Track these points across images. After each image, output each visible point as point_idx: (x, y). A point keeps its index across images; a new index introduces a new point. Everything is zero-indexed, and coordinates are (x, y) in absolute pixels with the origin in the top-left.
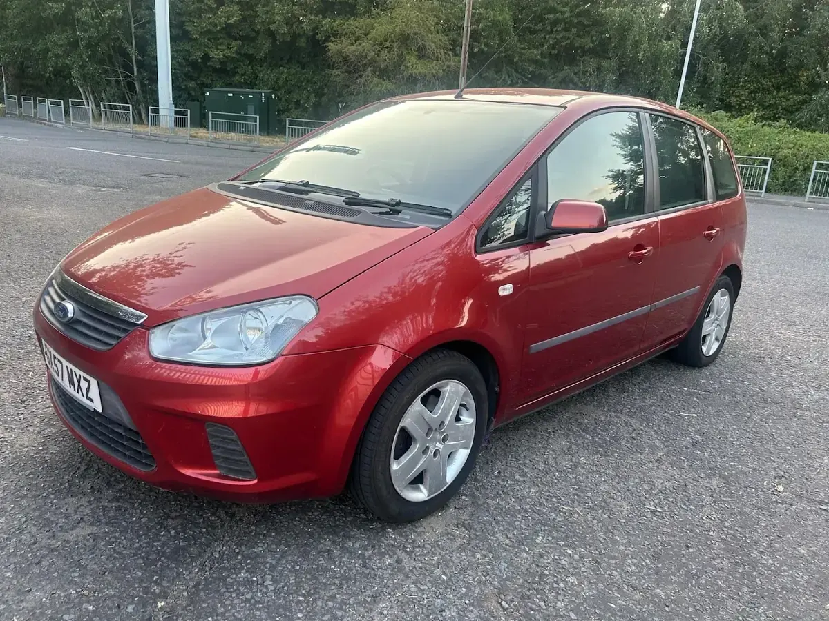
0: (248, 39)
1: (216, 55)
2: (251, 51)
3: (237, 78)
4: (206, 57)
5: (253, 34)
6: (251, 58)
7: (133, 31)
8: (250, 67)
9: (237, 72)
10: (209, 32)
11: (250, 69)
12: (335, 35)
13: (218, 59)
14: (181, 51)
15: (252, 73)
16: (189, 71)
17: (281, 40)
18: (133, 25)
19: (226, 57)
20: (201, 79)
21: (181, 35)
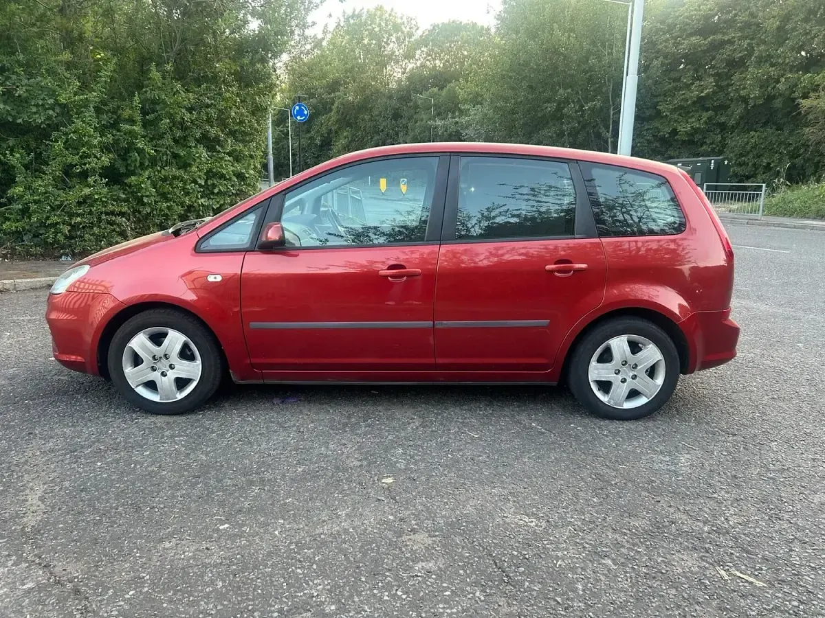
0: (723, 108)
1: (684, 128)
2: (723, 119)
3: (704, 147)
4: (674, 132)
5: (728, 102)
6: (723, 127)
7: (611, 117)
8: (719, 136)
9: (706, 142)
10: (681, 107)
11: (719, 138)
12: (815, 90)
13: (686, 132)
14: (651, 129)
15: (720, 142)
16: (656, 147)
17: (752, 104)
18: (612, 113)
19: (694, 129)
20: (669, 152)
21: (654, 114)
